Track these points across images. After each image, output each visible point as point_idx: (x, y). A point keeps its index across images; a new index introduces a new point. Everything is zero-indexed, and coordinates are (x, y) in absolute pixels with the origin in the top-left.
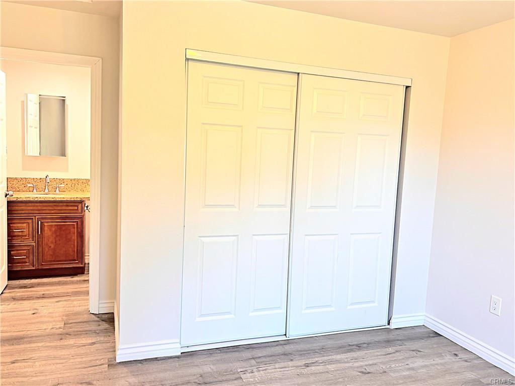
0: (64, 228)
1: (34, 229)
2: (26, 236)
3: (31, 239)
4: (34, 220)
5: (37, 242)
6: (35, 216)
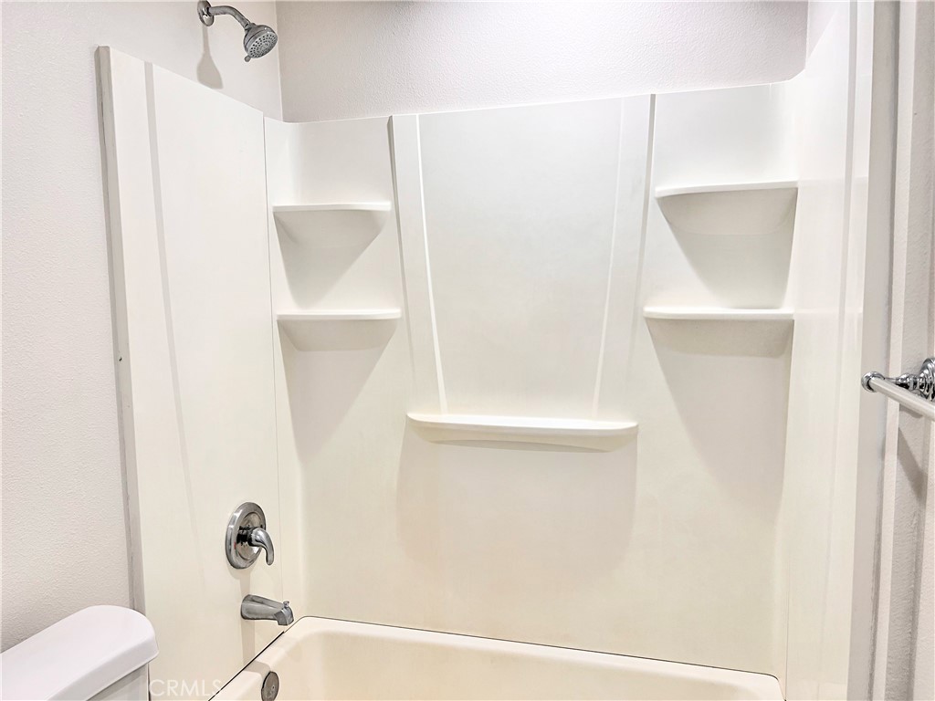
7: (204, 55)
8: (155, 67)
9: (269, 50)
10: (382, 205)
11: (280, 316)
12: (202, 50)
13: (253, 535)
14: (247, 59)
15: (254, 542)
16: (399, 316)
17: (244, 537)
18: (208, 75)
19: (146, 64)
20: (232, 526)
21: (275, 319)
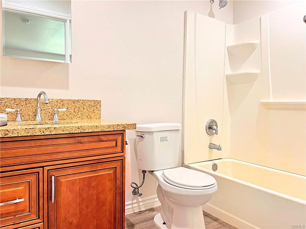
0: (94, 184)
1: (41, 194)
2: (23, 211)
3: (34, 216)
4: (41, 175)
5: (46, 219)
6: (43, 167)
7: (210, 10)
8: (197, 14)
9: (226, 5)
10: (257, 41)
11: (226, 75)
12: (210, 9)
13: (213, 127)
14: (220, 9)
15: (213, 129)
16: (259, 72)
17: (210, 128)
18: (211, 15)
19: (195, 13)
20: (207, 124)
21: (225, 75)
